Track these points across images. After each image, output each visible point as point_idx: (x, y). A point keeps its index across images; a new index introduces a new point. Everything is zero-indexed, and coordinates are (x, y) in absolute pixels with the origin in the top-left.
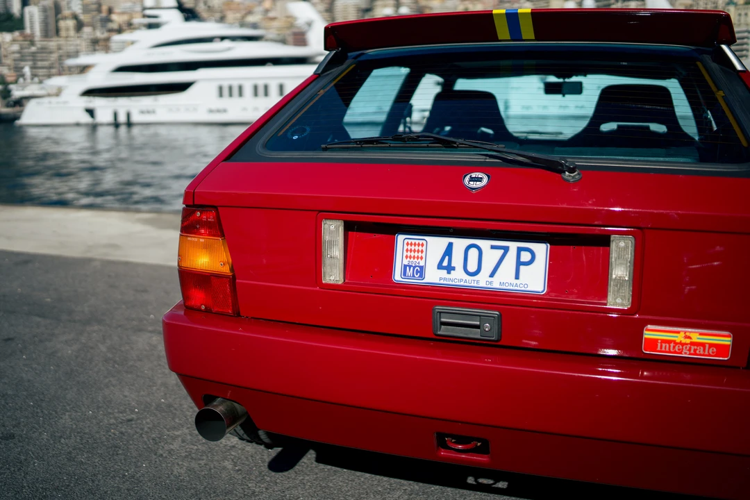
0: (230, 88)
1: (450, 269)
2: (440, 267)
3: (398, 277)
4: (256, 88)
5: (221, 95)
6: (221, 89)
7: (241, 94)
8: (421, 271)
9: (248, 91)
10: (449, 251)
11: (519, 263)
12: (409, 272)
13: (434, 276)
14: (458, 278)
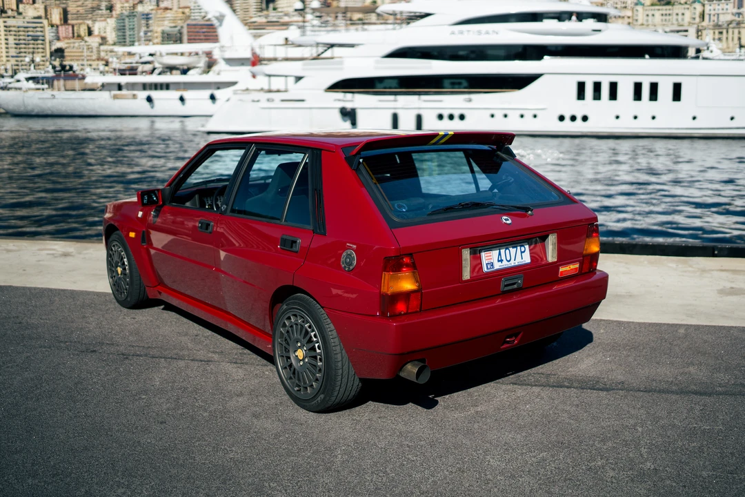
0: (597, 86)
1: (502, 261)
2: (499, 261)
3: (485, 269)
4: (638, 87)
5: (581, 94)
6: (581, 87)
7: (613, 95)
8: (492, 264)
9: (626, 91)
10: (500, 254)
11: (522, 252)
12: (489, 267)
13: (497, 266)
14: (505, 264)
